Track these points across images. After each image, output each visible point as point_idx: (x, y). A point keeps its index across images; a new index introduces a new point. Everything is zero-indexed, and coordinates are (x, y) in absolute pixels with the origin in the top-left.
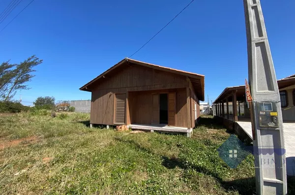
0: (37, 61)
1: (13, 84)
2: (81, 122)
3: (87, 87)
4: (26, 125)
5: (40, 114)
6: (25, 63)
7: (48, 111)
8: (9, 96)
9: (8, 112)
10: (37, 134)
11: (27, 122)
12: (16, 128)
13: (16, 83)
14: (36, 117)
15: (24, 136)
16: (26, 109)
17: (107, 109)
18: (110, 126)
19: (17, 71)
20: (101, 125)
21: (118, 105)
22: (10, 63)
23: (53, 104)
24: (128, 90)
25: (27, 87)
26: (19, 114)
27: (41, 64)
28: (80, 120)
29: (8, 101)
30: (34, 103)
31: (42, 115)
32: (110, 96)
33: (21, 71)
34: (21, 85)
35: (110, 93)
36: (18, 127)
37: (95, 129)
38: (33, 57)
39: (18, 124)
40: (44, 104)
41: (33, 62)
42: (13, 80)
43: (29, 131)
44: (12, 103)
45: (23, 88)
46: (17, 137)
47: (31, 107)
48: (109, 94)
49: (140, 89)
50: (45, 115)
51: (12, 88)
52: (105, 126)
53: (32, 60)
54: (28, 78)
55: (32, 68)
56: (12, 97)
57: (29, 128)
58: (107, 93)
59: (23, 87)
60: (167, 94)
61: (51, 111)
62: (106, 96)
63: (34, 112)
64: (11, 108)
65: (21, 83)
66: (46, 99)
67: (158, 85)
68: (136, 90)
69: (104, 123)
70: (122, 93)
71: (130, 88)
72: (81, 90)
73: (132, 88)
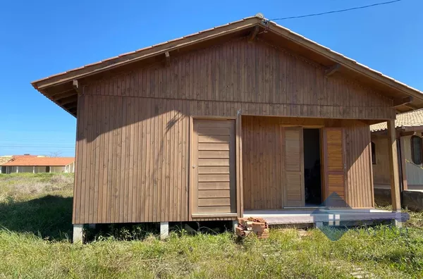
3: (80, 80)
18: (174, 226)
20: (130, 226)
24: (240, 111)
32: (171, 124)
35: (173, 113)
48: (167, 117)
52: (154, 228)
58: (156, 112)
62: (154, 125)
68: (267, 111)
69: (146, 219)
70: (218, 117)
71: (247, 105)
72: (39, 90)
73: (254, 106)
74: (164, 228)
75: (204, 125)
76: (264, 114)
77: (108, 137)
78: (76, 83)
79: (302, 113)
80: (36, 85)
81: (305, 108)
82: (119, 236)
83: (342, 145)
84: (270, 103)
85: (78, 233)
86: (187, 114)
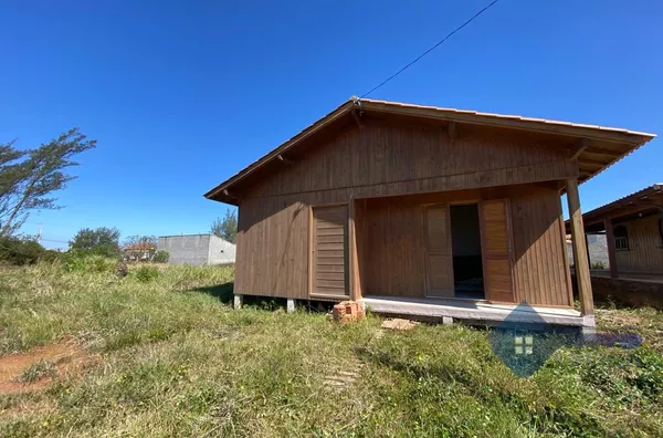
0: (83, 141)
1: (23, 196)
2: (203, 290)
3: (228, 189)
4: (48, 301)
5: (88, 267)
6: (53, 146)
7: (107, 261)
8: (12, 226)
9: (7, 262)
10: (81, 333)
11: (49, 291)
12: (18, 310)
13: (27, 194)
14: (74, 277)
15: (38, 342)
16: (51, 256)
17: (286, 252)
18: (298, 302)
19: (32, 165)
20: (268, 299)
21: (322, 240)
22: (16, 147)
23: (115, 246)
24: (353, 195)
25: (56, 203)
26: (29, 269)
27: (92, 149)
28: (196, 284)
29: (7, 237)
30: (70, 243)
31: (90, 271)
32: (296, 213)
33: (42, 164)
34: (39, 198)
35: (297, 204)
36: (23, 307)
37: (251, 312)
38: (71, 132)
39: (23, 297)
40: (94, 245)
41: (72, 145)
42: (23, 186)
43: (55, 324)
44: (17, 242)
45: (45, 206)
46: (12, 348)
47: (62, 251)
48: (292, 209)
49: (396, 190)
50: (100, 270)
51: (20, 205)
52: (282, 302)
53: (70, 140)
54: (59, 183)
55: (70, 158)
56: (17, 226)
57: (55, 311)
58: (285, 205)
59: (45, 204)
60: (476, 205)
61: (114, 261)
62: (283, 216)
63: (71, 262)
64: (14, 255)
65: (42, 193)
66: (98, 233)
67: (459, 176)
68: (380, 192)
69: (278, 294)
70: (333, 204)
71: (359, 189)
72: (210, 198)
73: (366, 189)
74: (291, 304)
75: (321, 212)
76: (377, 195)
77: (254, 228)
78: (226, 192)
79: (421, 188)
80: (206, 196)
81: (426, 182)
82: (260, 305)
83: (505, 222)
84: (384, 183)
85: (237, 300)
86: (308, 204)
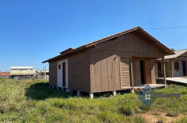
21: (123, 69)
24: (131, 55)
35: (115, 55)
48: (113, 57)
70: (126, 57)
71: (133, 53)
74: (115, 93)
77: (99, 63)
81: (146, 54)
84: (138, 53)
85: (92, 96)
86: (119, 56)
